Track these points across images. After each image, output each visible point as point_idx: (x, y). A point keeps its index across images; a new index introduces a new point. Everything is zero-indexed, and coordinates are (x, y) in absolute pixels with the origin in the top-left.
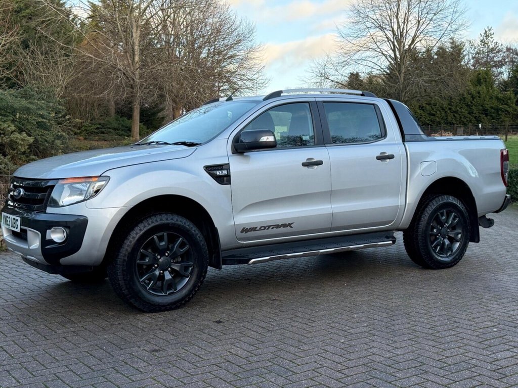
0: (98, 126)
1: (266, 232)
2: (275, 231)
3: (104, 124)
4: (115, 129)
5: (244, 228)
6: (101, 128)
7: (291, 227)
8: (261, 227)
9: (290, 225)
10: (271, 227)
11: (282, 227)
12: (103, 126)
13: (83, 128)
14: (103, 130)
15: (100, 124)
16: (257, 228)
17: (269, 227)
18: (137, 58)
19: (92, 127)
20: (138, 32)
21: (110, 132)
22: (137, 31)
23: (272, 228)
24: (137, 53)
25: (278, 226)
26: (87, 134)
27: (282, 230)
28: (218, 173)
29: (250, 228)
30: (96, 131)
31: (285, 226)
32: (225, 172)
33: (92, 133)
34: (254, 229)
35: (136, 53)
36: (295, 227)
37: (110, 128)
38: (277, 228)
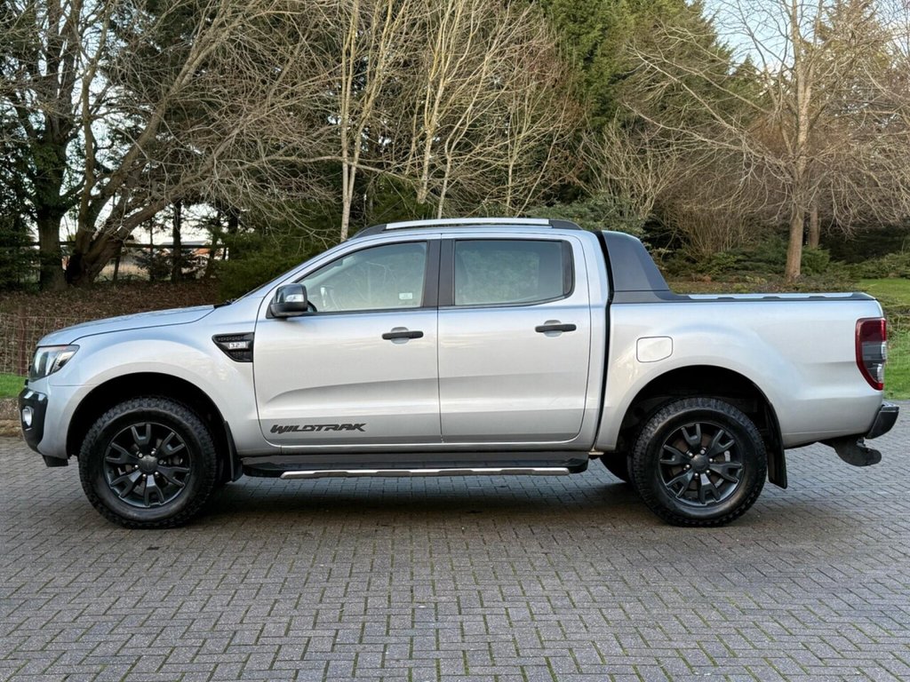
0: (740, 257)
1: (315, 434)
2: (332, 433)
3: (751, 253)
4: (769, 262)
5: (275, 426)
6: (745, 261)
7: (362, 430)
8: (306, 427)
9: (358, 426)
10: (325, 428)
11: (344, 430)
12: (748, 256)
13: (714, 262)
14: (747, 264)
15: (744, 254)
16: (298, 427)
17: (320, 427)
18: (802, 138)
19: (729, 260)
20: (808, 90)
21: (758, 267)
22: (805, 89)
23: (327, 429)
24: (804, 128)
25: (336, 427)
26: (721, 270)
27: (344, 433)
28: (231, 346)
29: (287, 427)
30: (736, 266)
31: (349, 427)
32: (243, 345)
33: (728, 268)
34: (295, 429)
35: (802, 128)
36: (368, 431)
37: (760, 261)
38: (334, 429)
